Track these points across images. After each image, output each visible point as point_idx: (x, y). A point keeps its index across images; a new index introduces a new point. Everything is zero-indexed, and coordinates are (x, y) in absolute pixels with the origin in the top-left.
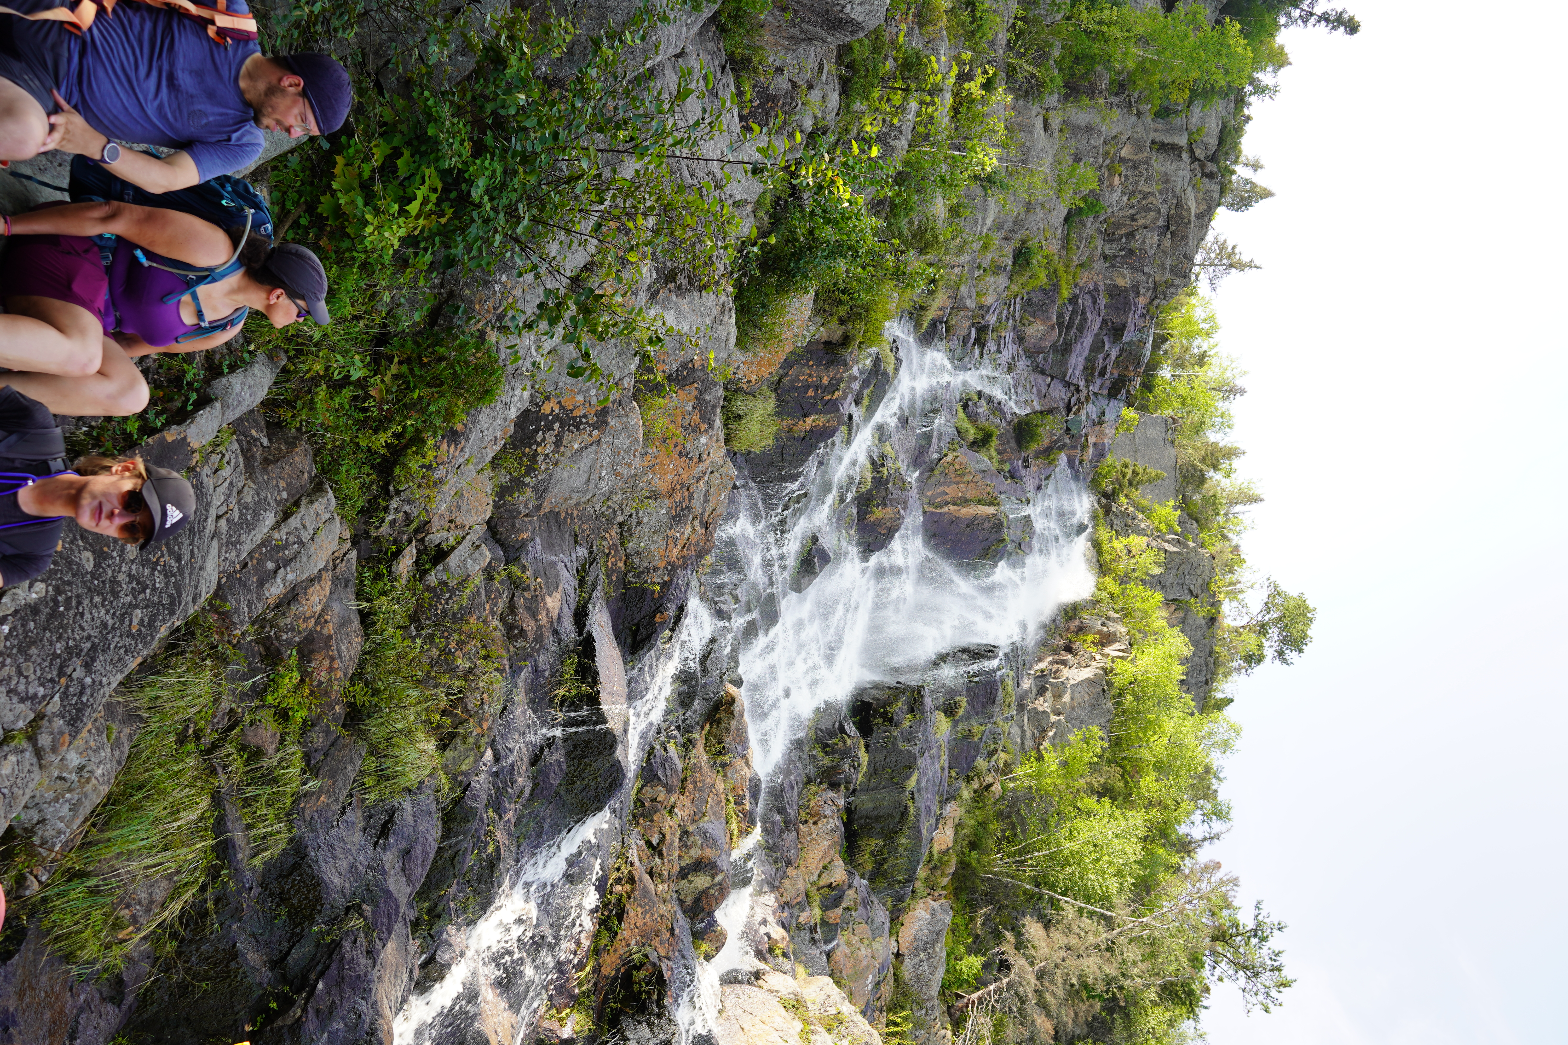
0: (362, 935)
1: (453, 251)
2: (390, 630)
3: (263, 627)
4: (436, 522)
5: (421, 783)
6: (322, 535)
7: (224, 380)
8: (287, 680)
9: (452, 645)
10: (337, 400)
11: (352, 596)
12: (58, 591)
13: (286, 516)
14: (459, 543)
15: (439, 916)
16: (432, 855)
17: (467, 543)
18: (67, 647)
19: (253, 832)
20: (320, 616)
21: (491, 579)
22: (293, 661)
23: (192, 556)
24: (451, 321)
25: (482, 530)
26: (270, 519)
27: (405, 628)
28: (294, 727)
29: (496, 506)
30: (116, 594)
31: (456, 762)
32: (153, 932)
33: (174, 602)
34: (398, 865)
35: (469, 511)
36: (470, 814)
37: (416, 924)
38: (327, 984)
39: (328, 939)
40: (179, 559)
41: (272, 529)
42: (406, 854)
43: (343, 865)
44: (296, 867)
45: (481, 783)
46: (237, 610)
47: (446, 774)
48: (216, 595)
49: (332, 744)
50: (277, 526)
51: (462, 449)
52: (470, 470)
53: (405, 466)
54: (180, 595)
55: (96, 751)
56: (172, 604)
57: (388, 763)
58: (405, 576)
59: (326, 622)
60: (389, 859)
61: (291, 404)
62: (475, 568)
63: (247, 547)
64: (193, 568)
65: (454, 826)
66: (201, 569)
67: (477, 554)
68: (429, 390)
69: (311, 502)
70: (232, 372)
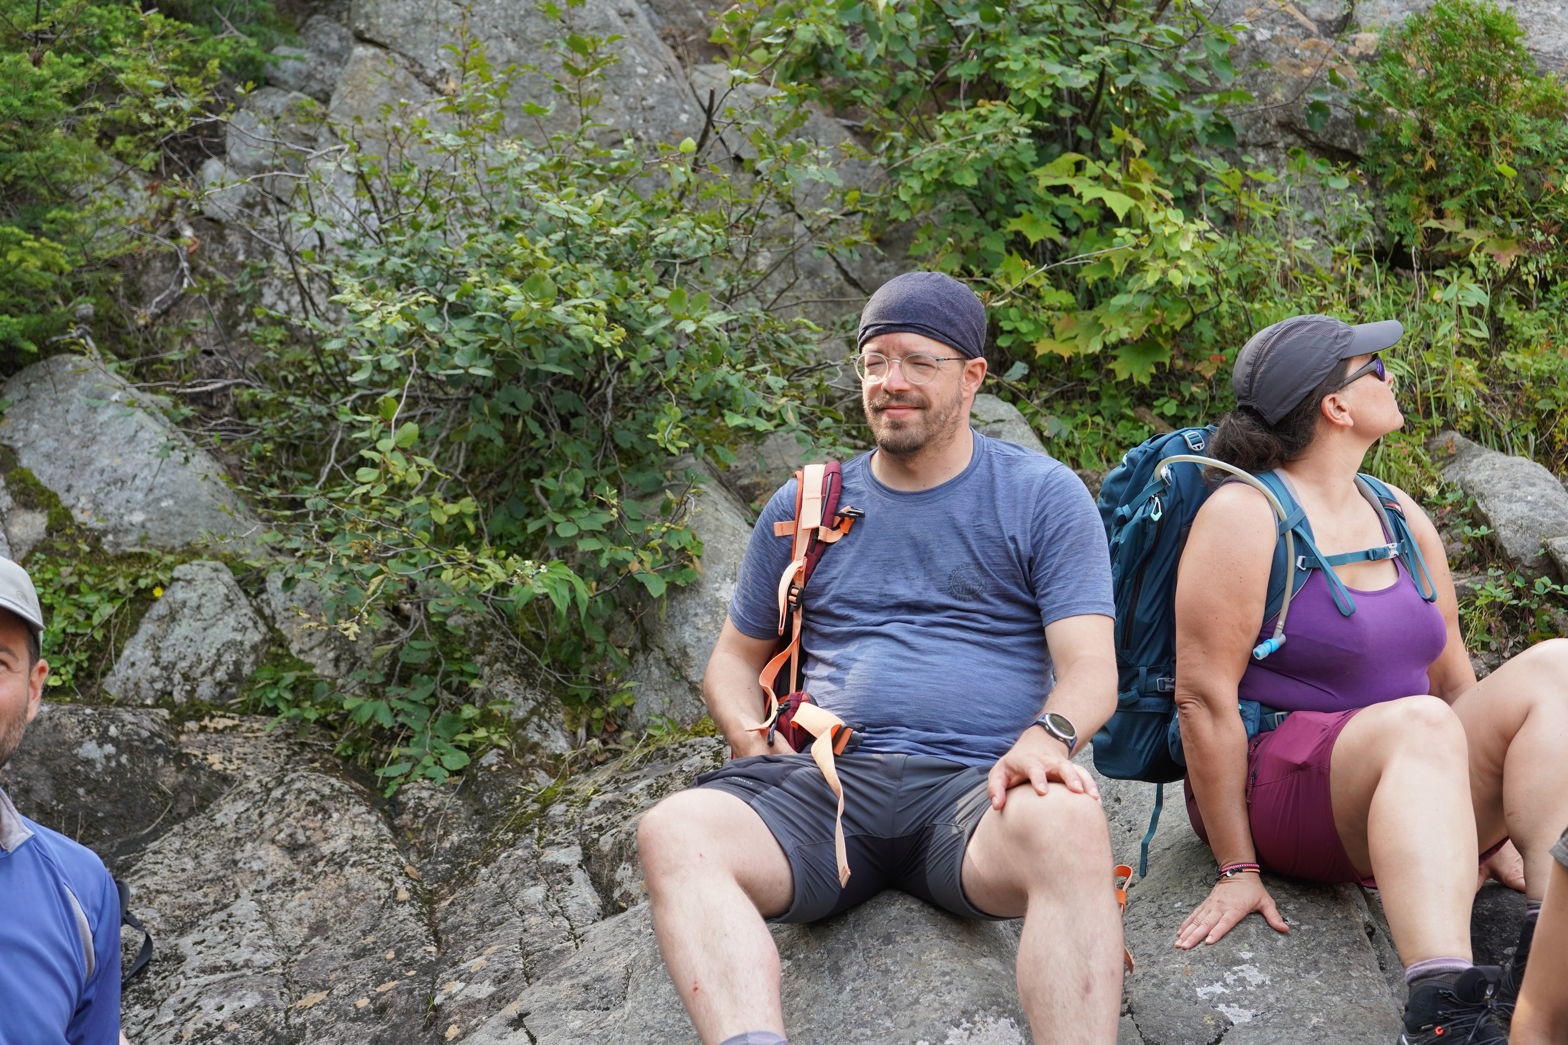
1: (1198, 125)
7: (1505, 534)
24: (1344, 123)
61: (1544, 421)
68: (1495, 150)
70: (1487, 522)
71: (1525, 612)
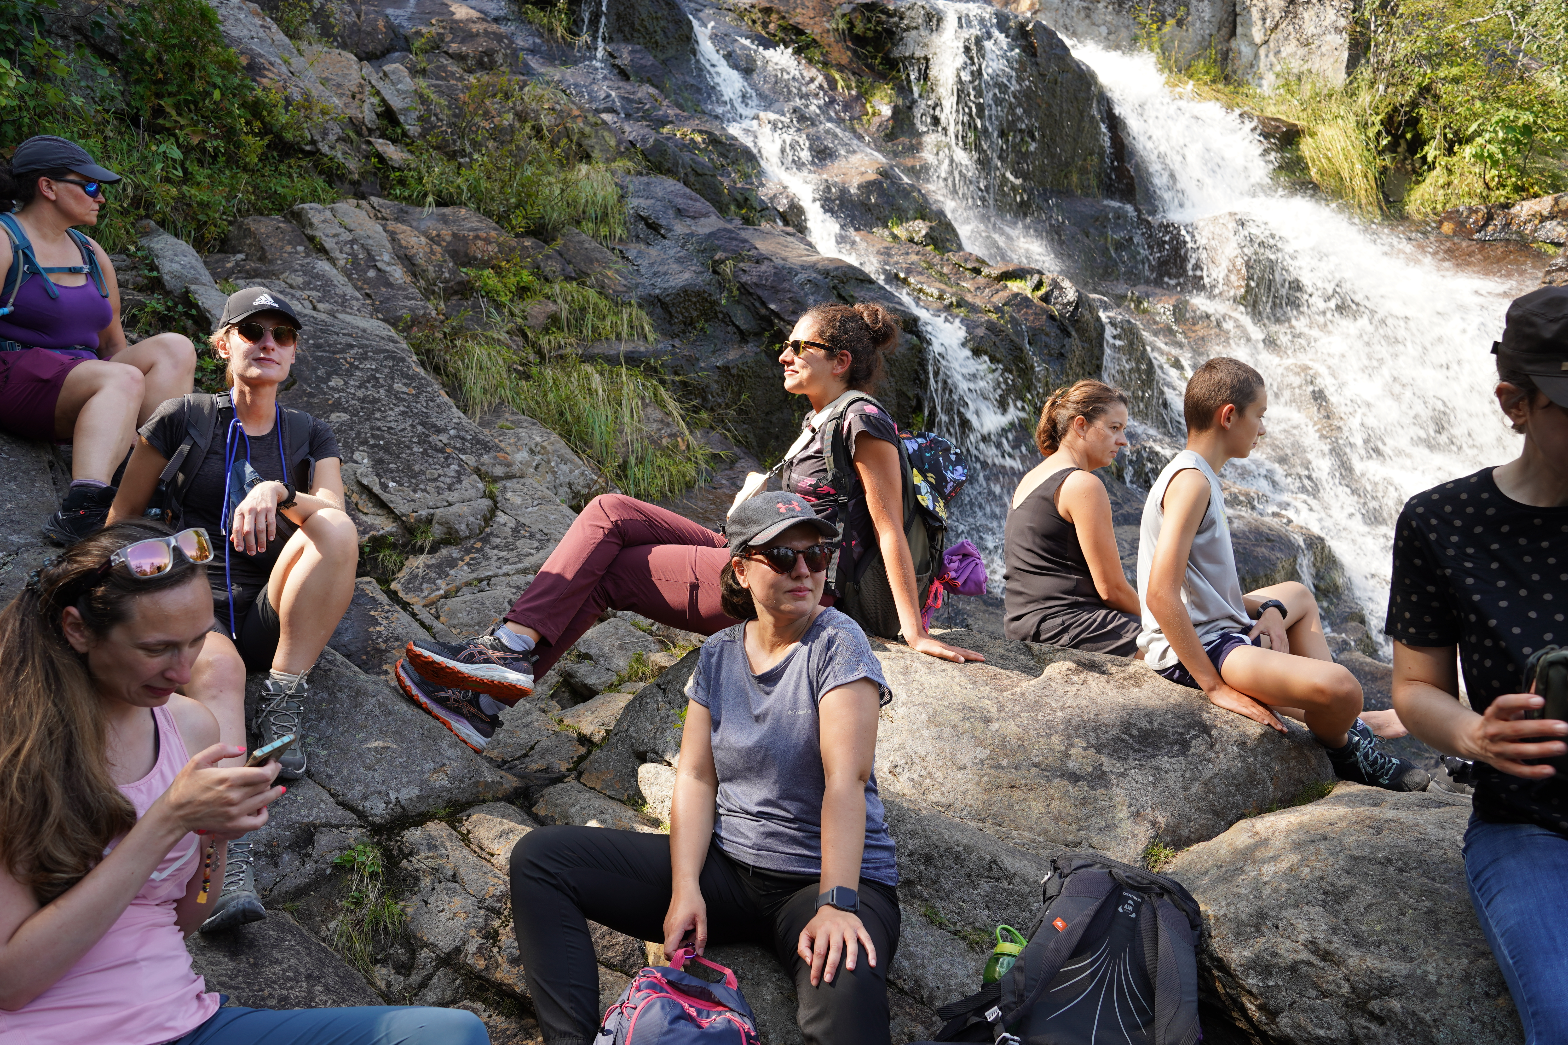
0: (741, 265)
2: (459, 181)
3: (433, 292)
4: (352, 112)
5: (616, 184)
6: (347, 221)
7: (166, 277)
8: (490, 282)
9: (486, 125)
10: (200, 179)
11: (419, 209)
12: (365, 442)
13: (322, 250)
14: (378, 93)
15: (746, 199)
16: (688, 190)
17: (380, 85)
18: (419, 443)
19: (624, 335)
20: (432, 240)
21: (423, 72)
22: (472, 273)
23: (350, 335)
24: (113, 39)
25: (368, 68)
26: (323, 266)
27: (460, 165)
28: (536, 285)
29: (344, 46)
30: (375, 401)
31: (605, 149)
32: (687, 424)
33: (391, 356)
34: (689, 221)
35: (345, 76)
36: (659, 148)
37: (747, 221)
38: (774, 302)
39: (736, 292)
40: (351, 346)
41: (335, 265)
42: (680, 213)
43: (675, 267)
44: (664, 306)
45: (633, 131)
46: (412, 310)
47: (614, 160)
48: (394, 325)
49: (561, 255)
50: (332, 261)
51: (271, 63)
52: (297, 62)
53: (283, 128)
54: (387, 351)
55: (519, 439)
56: (394, 358)
57: (591, 211)
58: (406, 155)
59: (438, 235)
60: (680, 228)
61: (201, 226)
62: (408, 83)
63: (350, 290)
64: (362, 337)
65: (667, 165)
66: (364, 331)
67: (393, 77)
68: (197, 79)
69: (311, 225)
70: (157, 269)
71: (172, 319)
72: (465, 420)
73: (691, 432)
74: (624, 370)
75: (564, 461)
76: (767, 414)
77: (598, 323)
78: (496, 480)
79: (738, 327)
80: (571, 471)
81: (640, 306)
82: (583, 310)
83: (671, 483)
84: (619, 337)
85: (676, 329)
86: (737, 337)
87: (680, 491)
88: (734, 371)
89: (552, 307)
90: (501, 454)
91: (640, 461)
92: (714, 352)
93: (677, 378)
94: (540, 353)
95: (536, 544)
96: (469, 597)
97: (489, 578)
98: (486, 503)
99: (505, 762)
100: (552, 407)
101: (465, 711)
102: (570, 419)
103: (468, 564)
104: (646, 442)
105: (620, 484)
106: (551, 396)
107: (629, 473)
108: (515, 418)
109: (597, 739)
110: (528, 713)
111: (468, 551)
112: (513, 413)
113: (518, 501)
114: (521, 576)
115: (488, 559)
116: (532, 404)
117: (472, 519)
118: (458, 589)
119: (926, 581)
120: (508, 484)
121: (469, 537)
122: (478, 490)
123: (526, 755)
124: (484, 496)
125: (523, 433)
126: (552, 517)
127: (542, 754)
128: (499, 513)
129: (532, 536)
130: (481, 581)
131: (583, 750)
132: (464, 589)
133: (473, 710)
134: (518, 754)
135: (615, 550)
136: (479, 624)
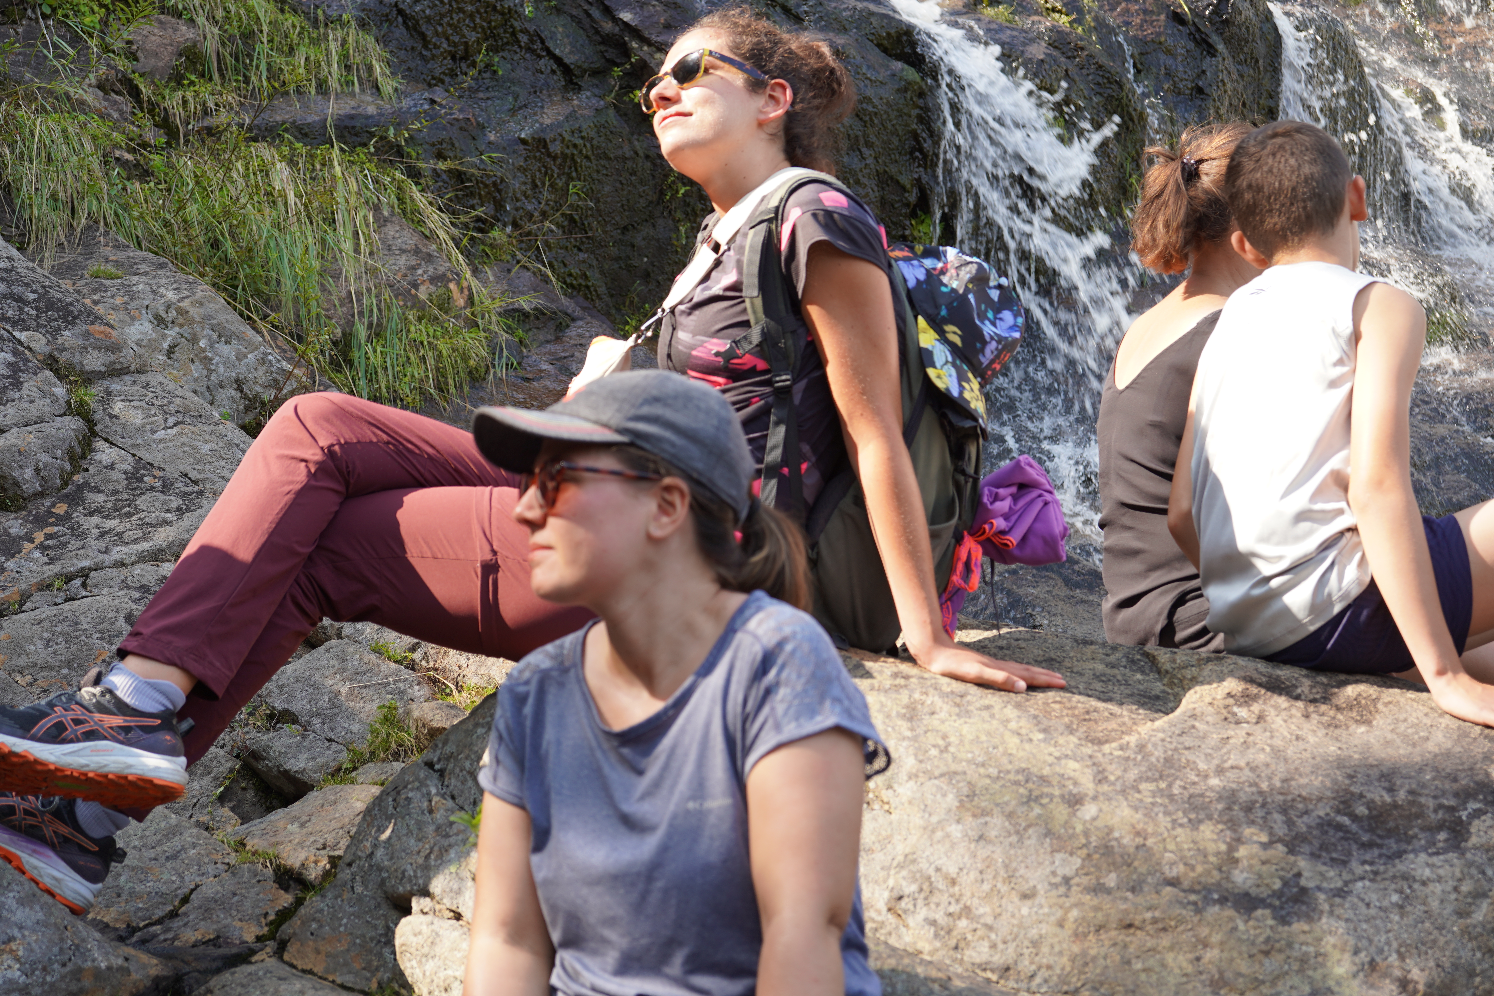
19: (334, 83)
32: (467, 254)
38: (627, 6)
55: (133, 296)
72: (22, 263)
73: (475, 272)
74: (336, 153)
75: (225, 336)
76: (625, 229)
77: (279, 60)
78: (89, 378)
79: (558, 60)
80: (240, 357)
81: (363, 25)
82: (249, 36)
83: (439, 371)
84: (322, 88)
85: (438, 68)
86: (557, 79)
87: (459, 387)
88: (556, 148)
89: (185, 33)
90: (97, 328)
91: (377, 332)
92: (513, 112)
93: (442, 166)
94: (166, 125)
95: (176, 502)
96: (46, 612)
97: (84, 574)
98: (73, 424)
99: (132, 930)
100: (196, 230)
101: (48, 832)
102: (232, 253)
103: (42, 547)
104: (387, 294)
105: (338, 378)
106: (192, 210)
107: (355, 355)
108: (121, 255)
109: (313, 874)
110: (173, 832)
111: (40, 522)
112: (117, 247)
113: (137, 418)
114: (148, 566)
115: (82, 535)
116: (156, 228)
117: (45, 458)
118: (24, 598)
119: (947, 537)
120: (115, 386)
121: (41, 495)
122: (54, 400)
123: (173, 914)
124: (68, 410)
125: (140, 284)
126: (206, 448)
127: (207, 911)
128: (100, 444)
129: (167, 487)
130: (69, 578)
131: (286, 899)
132: (37, 597)
133: (65, 830)
134: (159, 913)
135: (332, 502)
136: (69, 664)
